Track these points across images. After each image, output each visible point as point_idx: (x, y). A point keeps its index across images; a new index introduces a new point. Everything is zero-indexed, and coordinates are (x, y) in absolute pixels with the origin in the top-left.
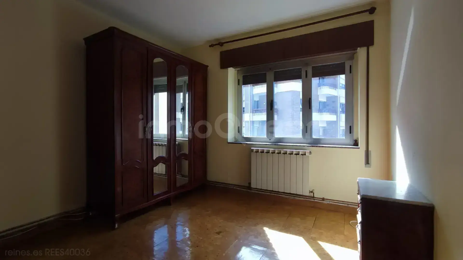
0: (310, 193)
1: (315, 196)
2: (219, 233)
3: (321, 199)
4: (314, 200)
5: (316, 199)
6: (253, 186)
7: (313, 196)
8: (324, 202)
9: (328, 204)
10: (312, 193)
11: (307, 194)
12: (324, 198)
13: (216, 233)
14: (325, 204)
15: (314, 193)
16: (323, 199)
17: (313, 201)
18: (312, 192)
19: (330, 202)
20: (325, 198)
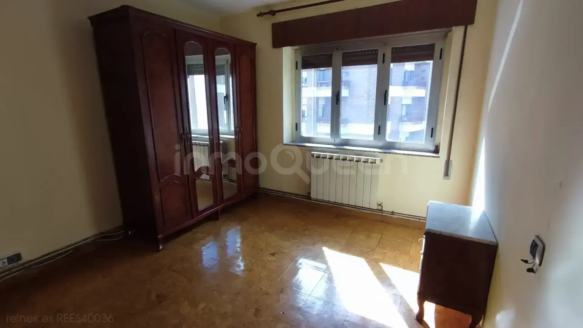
0: (378, 206)
1: (383, 209)
2: (273, 255)
3: (391, 213)
4: (382, 213)
5: (384, 212)
6: (313, 196)
7: (381, 209)
8: (394, 216)
9: (397, 218)
10: (381, 207)
11: (375, 207)
12: (393, 211)
13: (271, 254)
14: (394, 218)
15: (382, 207)
16: (393, 213)
17: (380, 215)
18: (380, 205)
19: (400, 216)
20: (395, 212)
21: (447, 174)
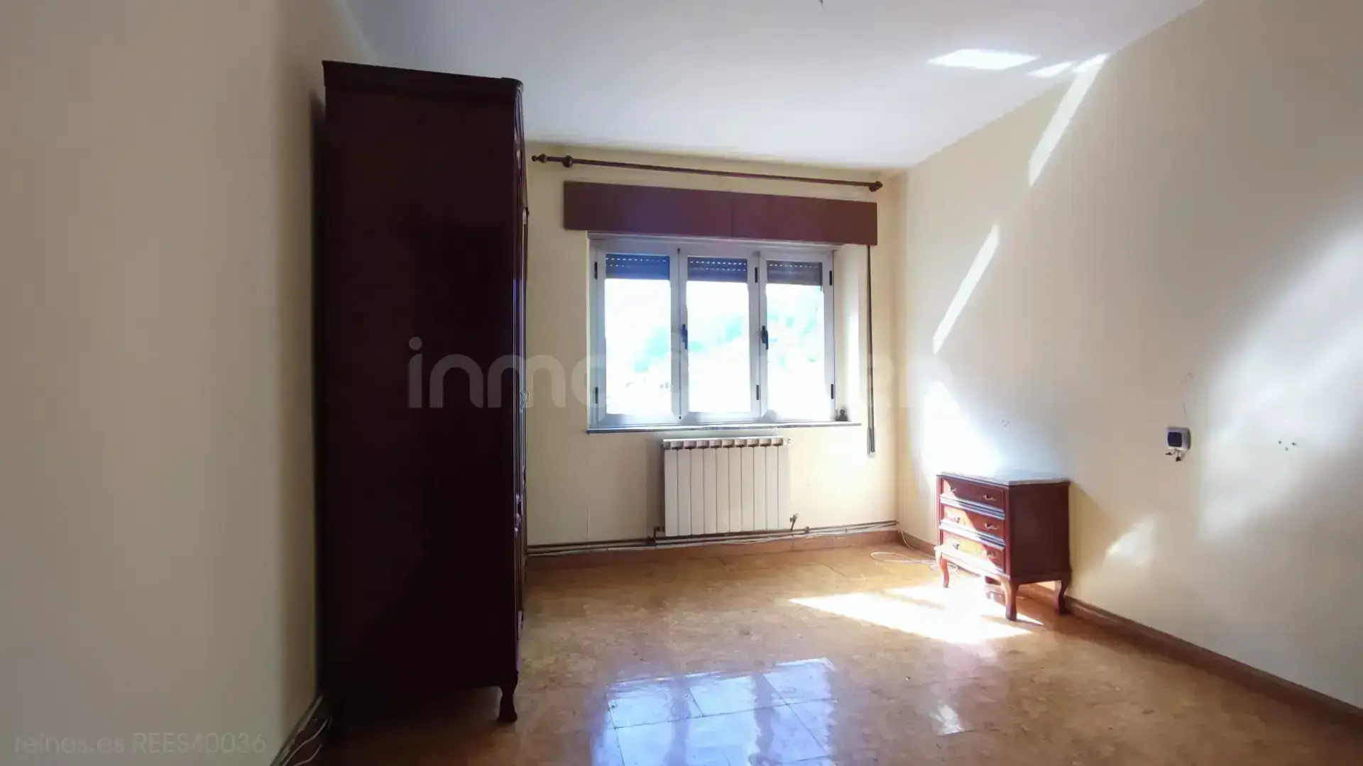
3: (803, 532)
4: (792, 535)
5: (795, 532)
6: (670, 532)
7: (791, 528)
8: (810, 536)
12: (808, 528)
14: (810, 539)
16: (807, 530)
19: (818, 534)
21: (872, 448)
